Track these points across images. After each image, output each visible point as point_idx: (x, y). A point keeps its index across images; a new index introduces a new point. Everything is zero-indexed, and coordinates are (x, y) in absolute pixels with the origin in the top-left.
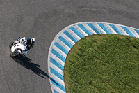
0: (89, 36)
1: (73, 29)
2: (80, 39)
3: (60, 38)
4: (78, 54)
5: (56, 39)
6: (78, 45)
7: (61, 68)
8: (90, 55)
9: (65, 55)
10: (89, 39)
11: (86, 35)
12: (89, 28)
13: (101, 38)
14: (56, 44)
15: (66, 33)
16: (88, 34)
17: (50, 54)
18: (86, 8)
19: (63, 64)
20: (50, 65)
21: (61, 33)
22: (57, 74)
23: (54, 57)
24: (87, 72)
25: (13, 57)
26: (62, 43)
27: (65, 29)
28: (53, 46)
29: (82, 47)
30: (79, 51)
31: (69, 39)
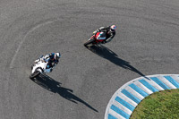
0: (155, 93)
1: (132, 86)
2: (143, 98)
3: (118, 99)
5: (112, 101)
6: (141, 106)
10: (155, 98)
11: (151, 92)
12: (153, 83)
13: (170, 94)
14: (113, 107)
15: (124, 92)
18: (147, 59)
21: (119, 93)
26: (120, 106)
27: (123, 87)
28: (109, 110)
30: (143, 114)
31: (129, 100)
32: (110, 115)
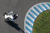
2: (42, 11)
4: (41, 20)
5: (29, 11)
6: (41, 15)
7: (31, 27)
8: (48, 21)
9: (34, 20)
10: (47, 12)
12: (47, 6)
14: (29, 14)
15: (35, 8)
16: (47, 9)
17: (26, 19)
19: (32, 25)
20: (26, 25)
21: (32, 8)
22: (29, 30)
23: (28, 21)
24: (45, 30)
28: (27, 15)
29: (43, 16)
30: (41, 18)
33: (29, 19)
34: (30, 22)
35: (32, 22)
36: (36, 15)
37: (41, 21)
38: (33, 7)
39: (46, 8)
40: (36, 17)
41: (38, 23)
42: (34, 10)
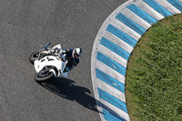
0: (167, 18)
2: (149, 25)
3: (111, 28)
4: (149, 56)
5: (103, 31)
6: (146, 39)
7: (118, 88)
8: (174, 56)
9: (124, 62)
10: (168, 25)
11: (160, 17)
14: (104, 42)
15: (121, 17)
17: (95, 63)
20: (97, 83)
21: (112, 19)
23: (103, 68)
24: (171, 90)
25: (39, 82)
26: (115, 39)
27: (118, 10)
28: (97, 46)
29: (155, 41)
30: (150, 51)
31: (127, 29)
32: (99, 53)
33: (108, 62)
34: (112, 72)
35: (118, 69)
36: (130, 43)
37: (149, 62)
38: (113, 15)
39: (160, 10)
40: (130, 49)
41: (142, 68)
42: (120, 25)
